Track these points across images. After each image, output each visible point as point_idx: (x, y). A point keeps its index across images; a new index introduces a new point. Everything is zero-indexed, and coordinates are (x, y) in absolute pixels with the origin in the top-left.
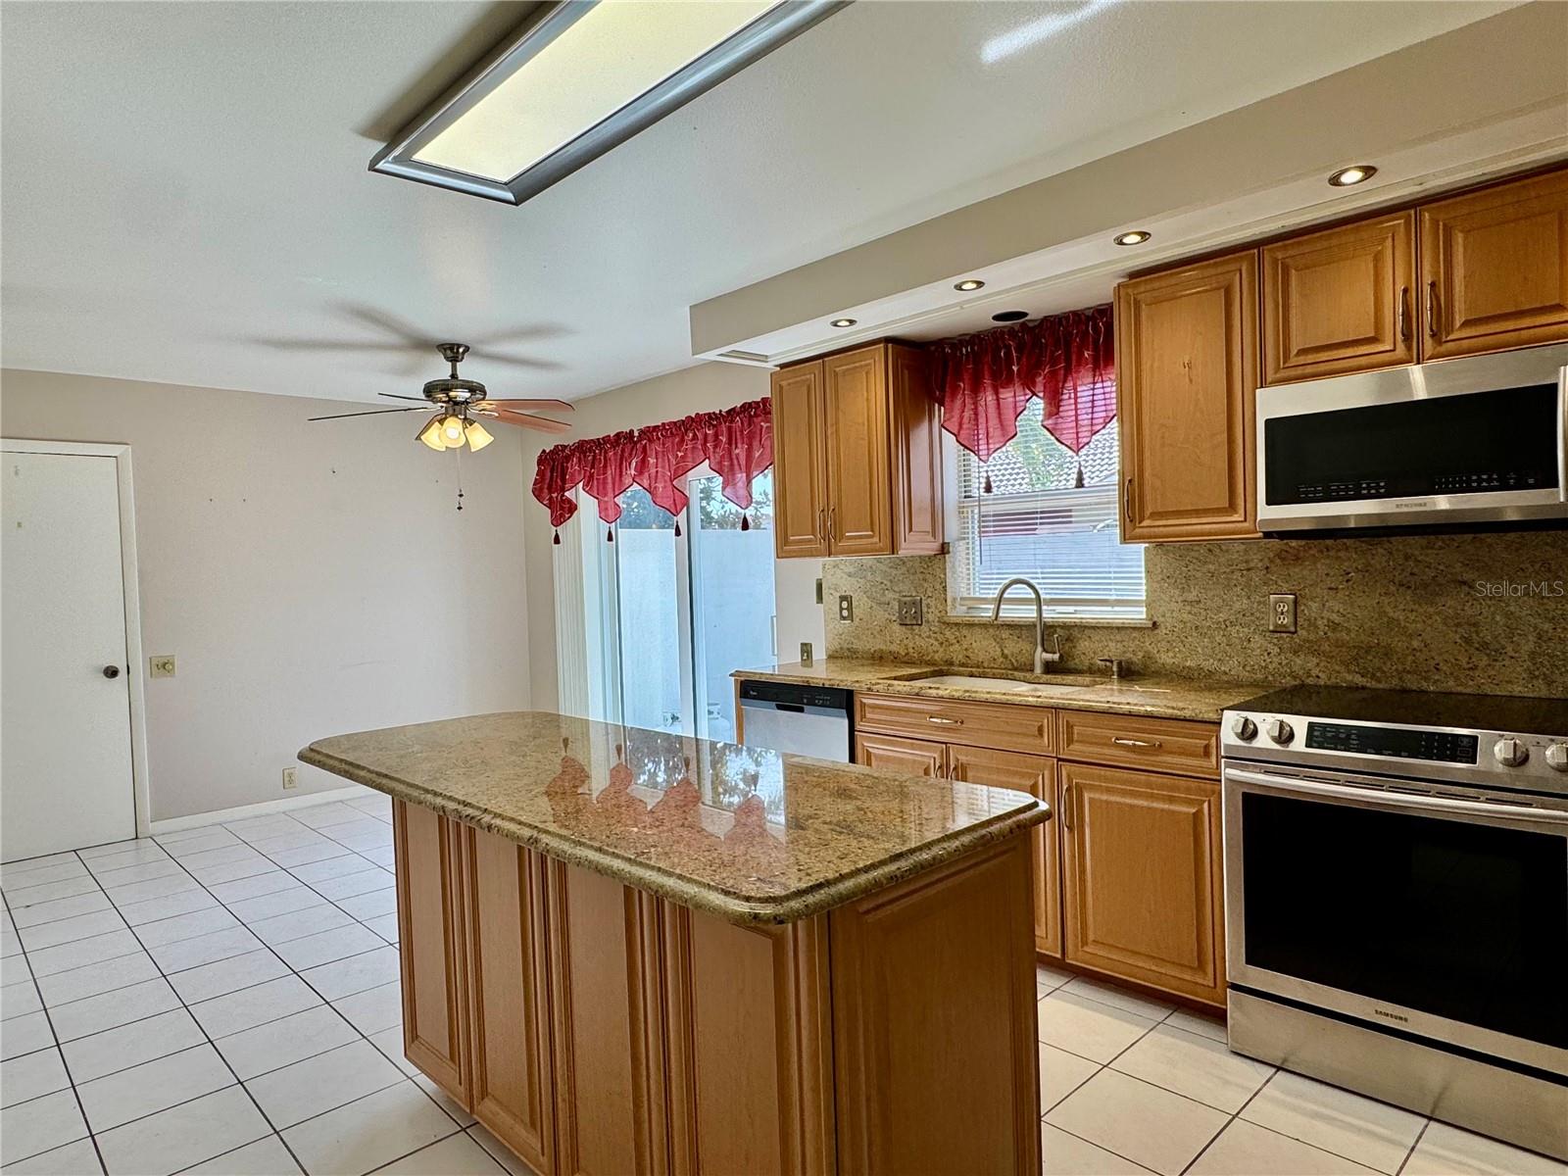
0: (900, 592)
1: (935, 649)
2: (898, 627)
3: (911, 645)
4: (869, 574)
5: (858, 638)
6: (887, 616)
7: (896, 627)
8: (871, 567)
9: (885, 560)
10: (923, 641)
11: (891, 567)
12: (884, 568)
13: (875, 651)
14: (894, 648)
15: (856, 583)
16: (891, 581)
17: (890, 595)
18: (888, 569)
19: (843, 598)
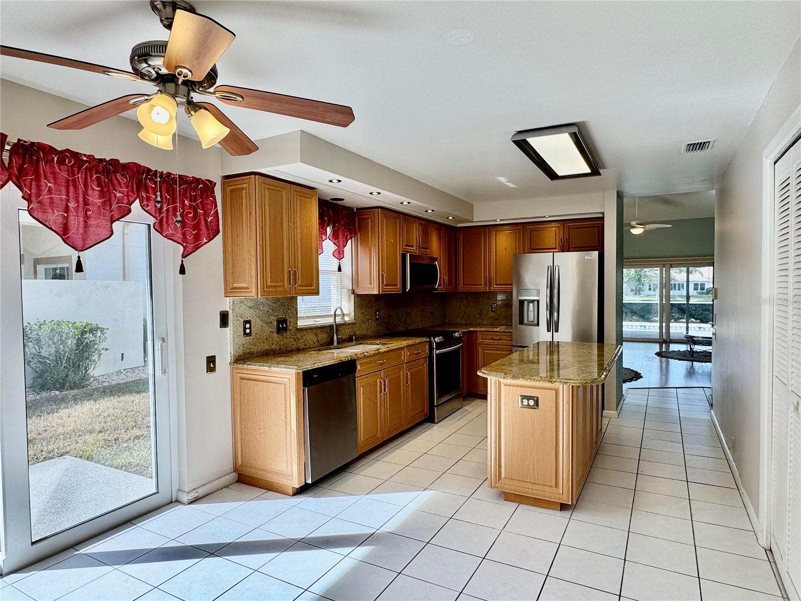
0: (278, 316)
1: (292, 344)
2: (276, 335)
3: (282, 343)
4: (262, 307)
5: (255, 345)
6: (270, 329)
7: (275, 335)
8: (263, 303)
9: (270, 298)
10: (287, 340)
11: (274, 302)
12: (270, 303)
13: (263, 351)
14: (274, 347)
15: (254, 312)
16: (273, 310)
17: (272, 318)
18: (272, 304)
19: (246, 322)
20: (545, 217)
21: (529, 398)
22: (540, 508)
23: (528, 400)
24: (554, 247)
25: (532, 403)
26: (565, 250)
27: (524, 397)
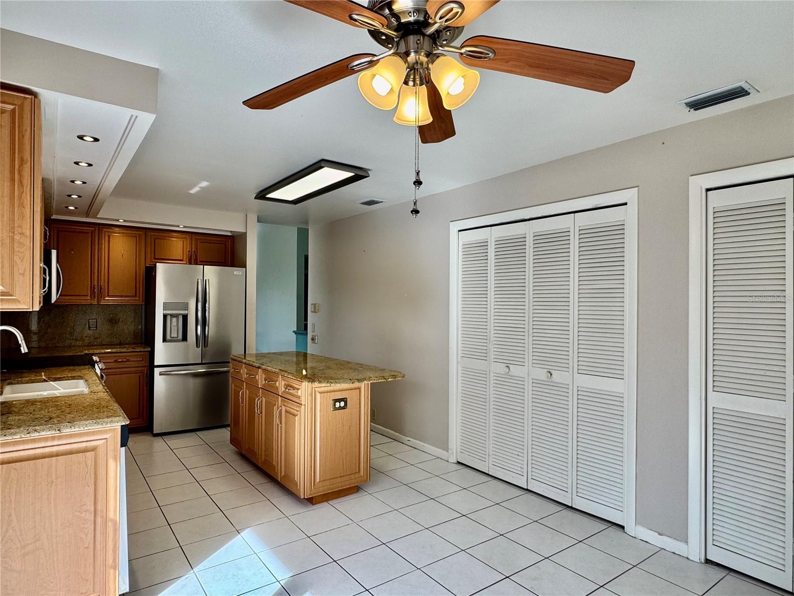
20: (178, 226)
21: (340, 400)
22: (343, 498)
23: (340, 403)
24: (182, 259)
25: (342, 404)
26: (193, 263)
27: (336, 401)
